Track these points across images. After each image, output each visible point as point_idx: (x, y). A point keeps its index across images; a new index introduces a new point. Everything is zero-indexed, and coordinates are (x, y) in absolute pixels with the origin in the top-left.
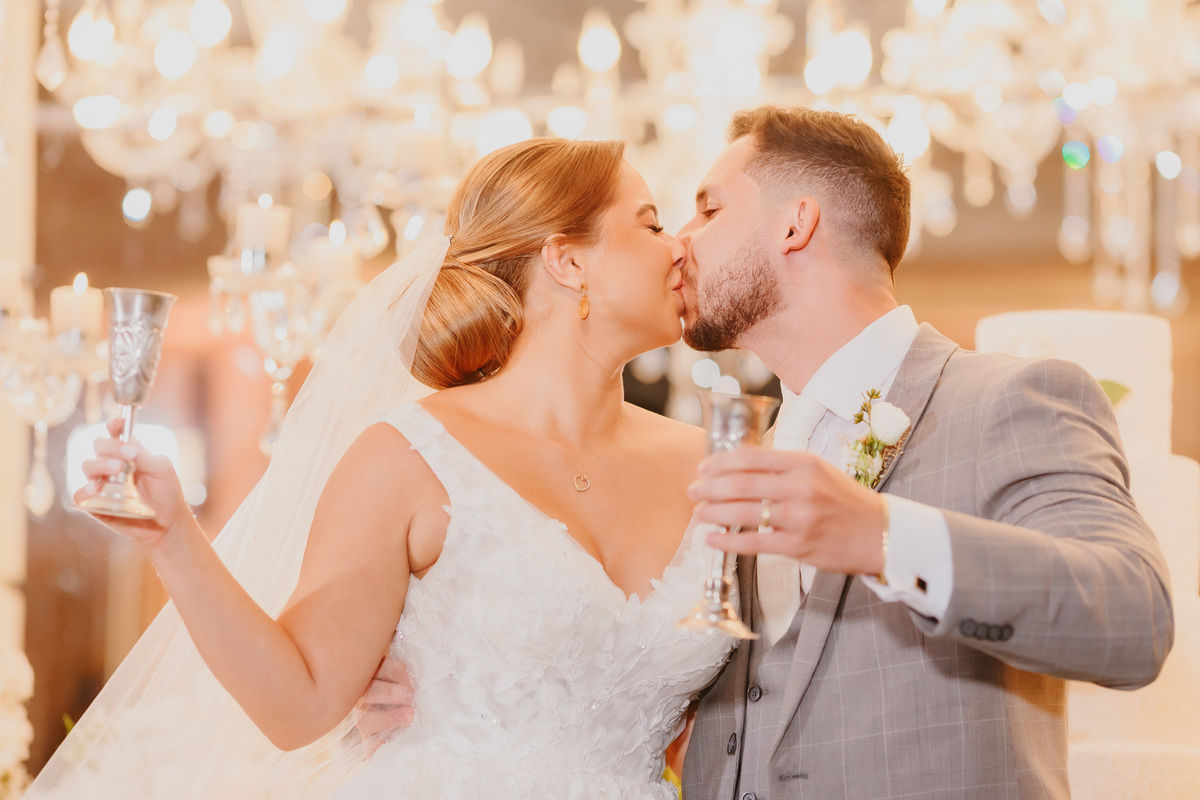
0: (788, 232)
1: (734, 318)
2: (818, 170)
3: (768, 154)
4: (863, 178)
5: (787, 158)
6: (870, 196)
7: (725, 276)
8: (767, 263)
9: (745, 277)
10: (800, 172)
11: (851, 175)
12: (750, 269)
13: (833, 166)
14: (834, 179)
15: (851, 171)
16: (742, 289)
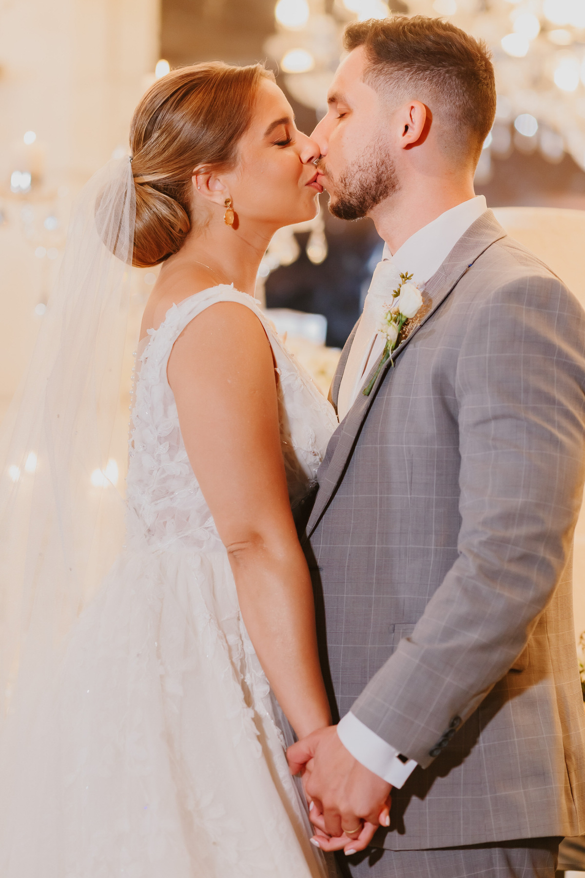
0: (403, 129)
1: (364, 199)
2: (422, 74)
3: (380, 66)
4: (457, 76)
5: (396, 68)
6: (464, 89)
7: (356, 168)
8: (388, 155)
9: (371, 169)
10: (407, 79)
11: (447, 75)
12: (375, 162)
13: (432, 70)
14: (435, 80)
15: (447, 72)
16: (370, 177)
